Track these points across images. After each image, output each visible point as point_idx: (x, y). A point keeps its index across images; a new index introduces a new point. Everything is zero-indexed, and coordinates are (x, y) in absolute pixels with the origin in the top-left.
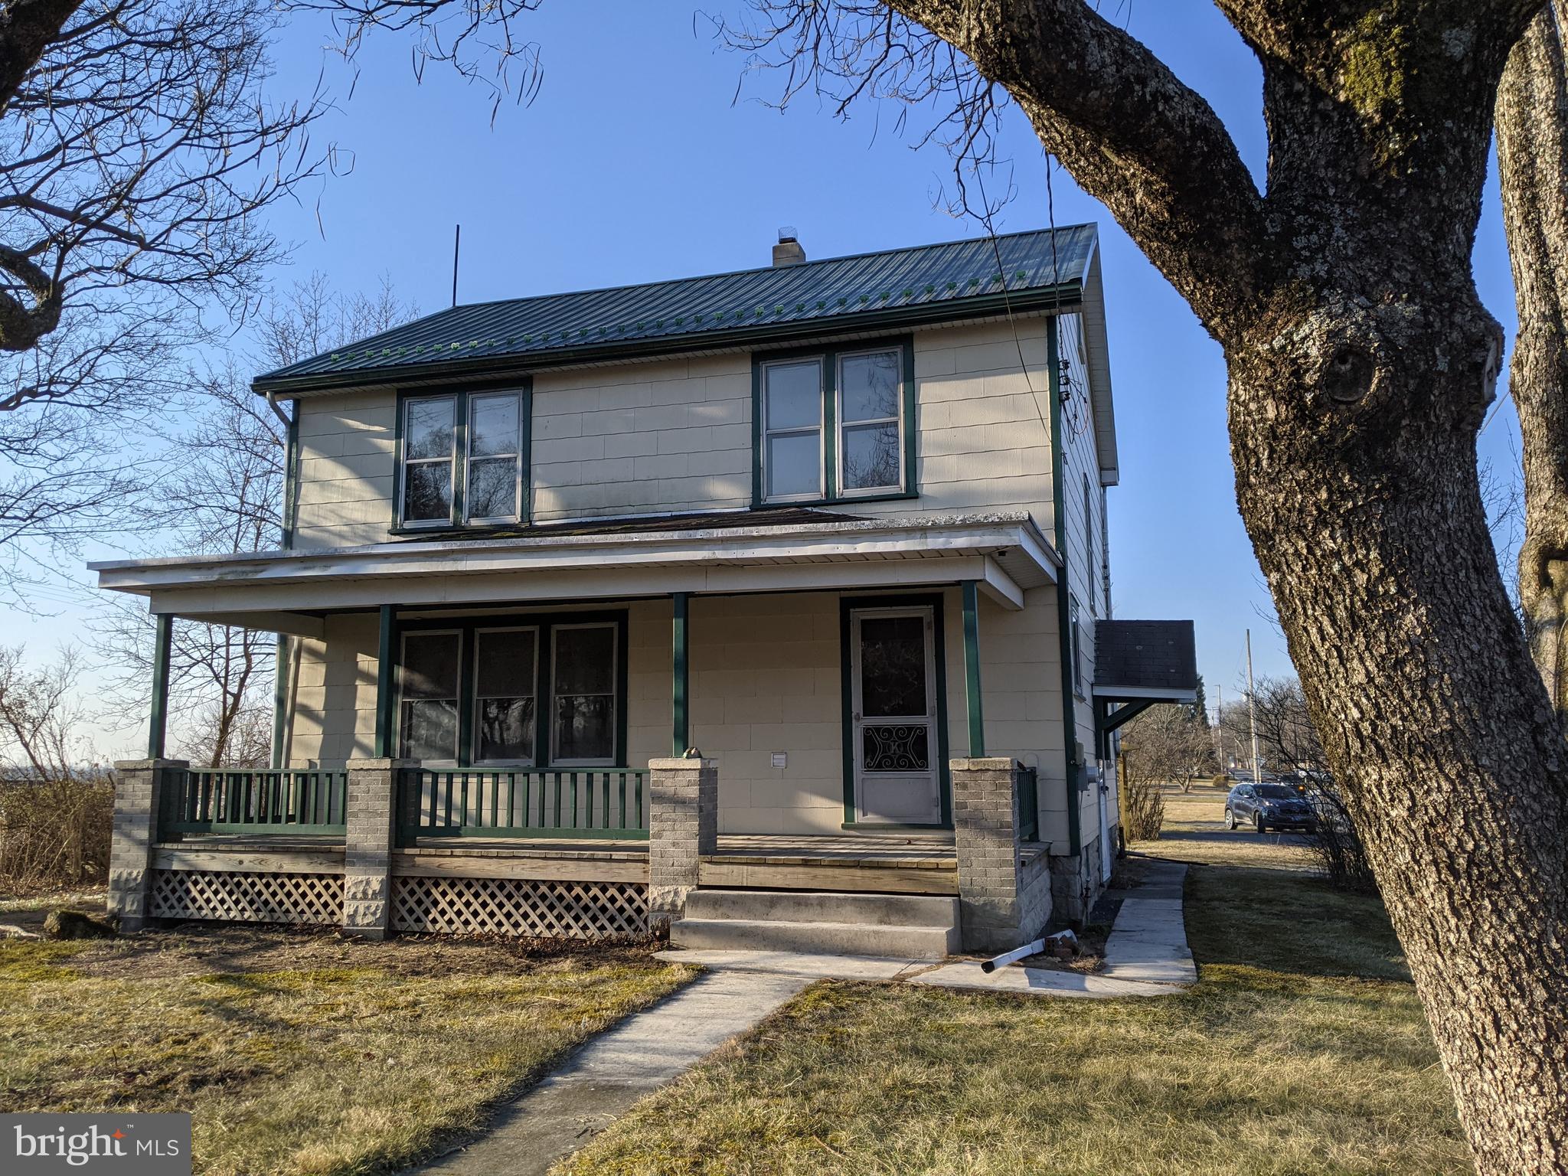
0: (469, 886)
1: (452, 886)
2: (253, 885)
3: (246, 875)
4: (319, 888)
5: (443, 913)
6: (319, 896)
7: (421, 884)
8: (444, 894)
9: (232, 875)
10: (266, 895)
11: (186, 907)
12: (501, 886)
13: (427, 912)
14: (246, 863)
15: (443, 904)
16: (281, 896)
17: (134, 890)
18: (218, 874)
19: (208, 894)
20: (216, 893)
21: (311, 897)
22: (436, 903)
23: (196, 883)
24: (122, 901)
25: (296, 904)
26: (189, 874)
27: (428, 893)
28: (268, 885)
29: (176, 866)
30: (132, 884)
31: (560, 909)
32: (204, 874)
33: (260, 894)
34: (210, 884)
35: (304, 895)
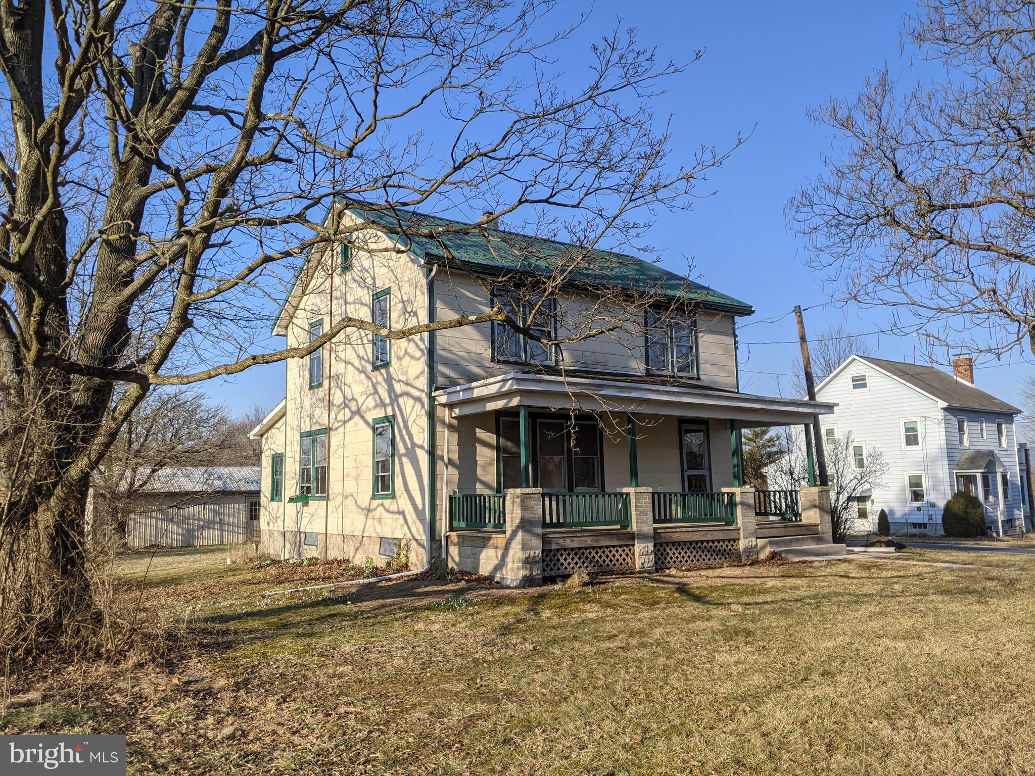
0: (679, 545)
1: (673, 545)
2: (590, 553)
3: (586, 548)
4: (620, 551)
5: (671, 558)
6: (621, 555)
7: (661, 546)
8: (671, 549)
9: (579, 549)
10: (597, 558)
11: (559, 569)
12: (691, 543)
13: (665, 558)
14: (589, 542)
15: (671, 555)
16: (604, 557)
17: (536, 562)
18: (572, 549)
19: (569, 560)
20: (573, 559)
21: (617, 556)
22: (668, 554)
23: (562, 555)
24: (531, 569)
25: (611, 561)
26: (558, 550)
27: (665, 550)
28: (597, 553)
29: (554, 547)
30: (537, 559)
31: (706, 552)
32: (565, 550)
33: (594, 557)
34: (569, 555)
35: (614, 556)
